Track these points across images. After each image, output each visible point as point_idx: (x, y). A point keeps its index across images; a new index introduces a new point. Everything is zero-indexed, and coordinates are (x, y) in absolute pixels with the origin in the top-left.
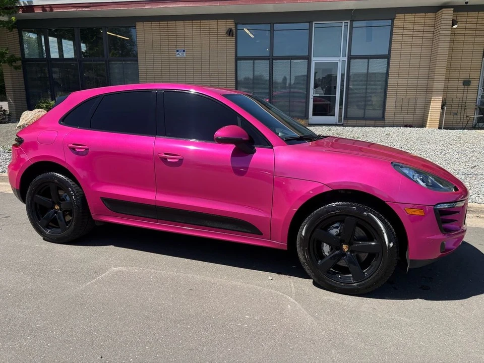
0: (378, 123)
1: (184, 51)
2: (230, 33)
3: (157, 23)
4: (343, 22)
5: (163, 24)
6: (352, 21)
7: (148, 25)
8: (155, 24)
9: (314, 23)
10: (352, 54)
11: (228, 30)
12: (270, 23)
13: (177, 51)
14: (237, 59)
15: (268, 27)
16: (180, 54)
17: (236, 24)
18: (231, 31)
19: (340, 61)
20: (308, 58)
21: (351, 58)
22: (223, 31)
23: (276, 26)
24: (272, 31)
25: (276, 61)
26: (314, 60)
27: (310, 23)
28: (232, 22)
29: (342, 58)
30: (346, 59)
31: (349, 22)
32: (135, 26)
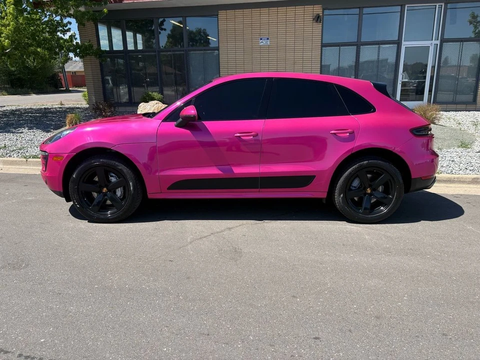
0: (469, 107)
1: (268, 39)
2: (318, 19)
3: (240, 10)
4: (437, 5)
5: (247, 11)
6: (446, 4)
7: (230, 12)
8: (239, 12)
9: (406, 6)
10: (445, 38)
11: (316, 16)
12: (359, 8)
13: (261, 39)
14: (323, 45)
15: (357, 11)
16: (263, 43)
17: (324, 9)
18: (319, 17)
19: (432, 44)
20: (398, 43)
21: (443, 41)
22: (309, 18)
23: (366, 10)
24: (360, 15)
25: (363, 47)
26: (405, 44)
27: (402, 6)
28: (319, 8)
29: (434, 42)
30: (438, 42)
31: (443, 4)
32: (218, 15)
